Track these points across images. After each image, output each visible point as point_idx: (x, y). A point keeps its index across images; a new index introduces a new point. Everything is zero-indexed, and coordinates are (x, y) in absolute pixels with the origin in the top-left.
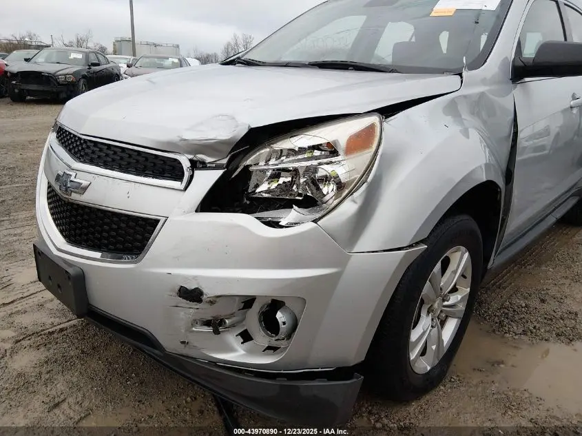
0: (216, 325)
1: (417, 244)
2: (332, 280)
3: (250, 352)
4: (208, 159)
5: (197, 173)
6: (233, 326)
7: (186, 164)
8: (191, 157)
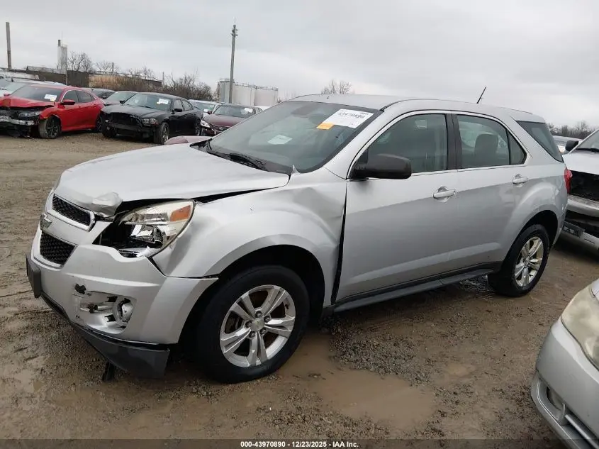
0: (93, 308)
3: (111, 327)
4: (105, 216)
5: (98, 222)
6: (102, 311)
7: (93, 217)
8: (96, 213)
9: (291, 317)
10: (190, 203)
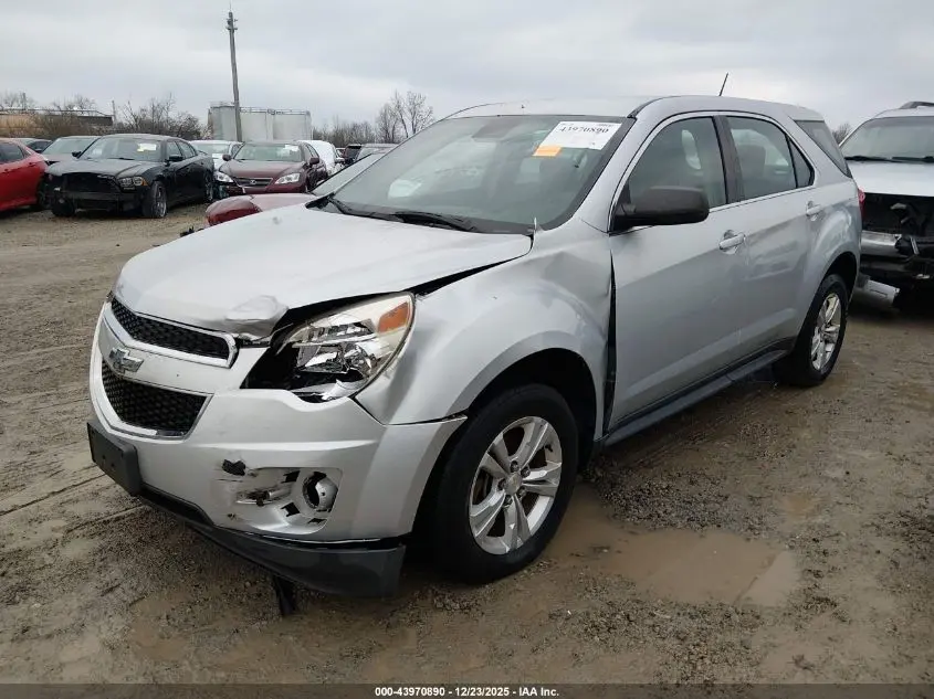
0: (260, 498)
1: (458, 415)
2: (368, 452)
3: (295, 524)
4: (253, 338)
5: (242, 351)
6: (277, 499)
8: (236, 335)
9: (555, 464)
10: (407, 298)
